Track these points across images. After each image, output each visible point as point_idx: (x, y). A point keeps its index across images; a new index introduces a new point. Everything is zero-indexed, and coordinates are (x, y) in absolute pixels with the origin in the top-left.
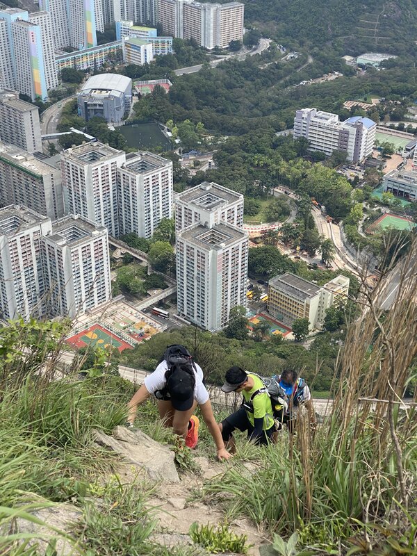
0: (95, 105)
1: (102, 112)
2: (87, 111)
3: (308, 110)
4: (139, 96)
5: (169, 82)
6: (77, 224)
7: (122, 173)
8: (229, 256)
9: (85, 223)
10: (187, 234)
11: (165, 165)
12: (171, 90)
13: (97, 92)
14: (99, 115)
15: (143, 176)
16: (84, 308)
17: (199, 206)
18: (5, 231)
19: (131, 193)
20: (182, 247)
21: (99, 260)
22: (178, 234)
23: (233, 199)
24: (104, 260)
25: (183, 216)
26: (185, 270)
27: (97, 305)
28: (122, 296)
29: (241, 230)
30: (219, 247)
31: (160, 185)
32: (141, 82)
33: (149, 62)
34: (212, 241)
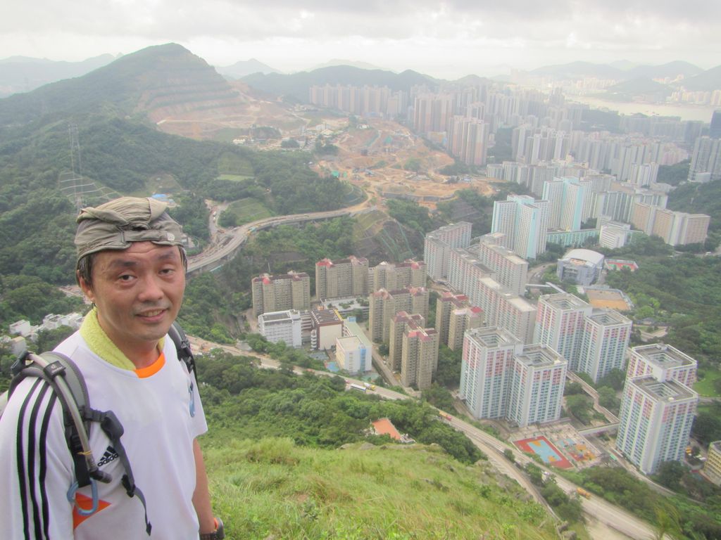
0: (571, 270)
1: (575, 275)
2: (564, 273)
4: (608, 270)
5: (635, 264)
6: (543, 352)
7: (587, 321)
8: (676, 411)
9: (550, 353)
10: (638, 382)
11: (625, 322)
12: (636, 270)
13: (575, 261)
14: (572, 277)
15: (604, 327)
16: (535, 420)
17: (653, 361)
18: (487, 345)
19: (591, 338)
20: (631, 393)
21: (556, 383)
22: (629, 381)
23: (686, 362)
24: (560, 387)
25: (636, 366)
26: (630, 413)
27: (546, 420)
28: (568, 419)
29: (689, 389)
30: (666, 400)
31: (618, 338)
32: (611, 260)
33: (619, 246)
34: (660, 393)
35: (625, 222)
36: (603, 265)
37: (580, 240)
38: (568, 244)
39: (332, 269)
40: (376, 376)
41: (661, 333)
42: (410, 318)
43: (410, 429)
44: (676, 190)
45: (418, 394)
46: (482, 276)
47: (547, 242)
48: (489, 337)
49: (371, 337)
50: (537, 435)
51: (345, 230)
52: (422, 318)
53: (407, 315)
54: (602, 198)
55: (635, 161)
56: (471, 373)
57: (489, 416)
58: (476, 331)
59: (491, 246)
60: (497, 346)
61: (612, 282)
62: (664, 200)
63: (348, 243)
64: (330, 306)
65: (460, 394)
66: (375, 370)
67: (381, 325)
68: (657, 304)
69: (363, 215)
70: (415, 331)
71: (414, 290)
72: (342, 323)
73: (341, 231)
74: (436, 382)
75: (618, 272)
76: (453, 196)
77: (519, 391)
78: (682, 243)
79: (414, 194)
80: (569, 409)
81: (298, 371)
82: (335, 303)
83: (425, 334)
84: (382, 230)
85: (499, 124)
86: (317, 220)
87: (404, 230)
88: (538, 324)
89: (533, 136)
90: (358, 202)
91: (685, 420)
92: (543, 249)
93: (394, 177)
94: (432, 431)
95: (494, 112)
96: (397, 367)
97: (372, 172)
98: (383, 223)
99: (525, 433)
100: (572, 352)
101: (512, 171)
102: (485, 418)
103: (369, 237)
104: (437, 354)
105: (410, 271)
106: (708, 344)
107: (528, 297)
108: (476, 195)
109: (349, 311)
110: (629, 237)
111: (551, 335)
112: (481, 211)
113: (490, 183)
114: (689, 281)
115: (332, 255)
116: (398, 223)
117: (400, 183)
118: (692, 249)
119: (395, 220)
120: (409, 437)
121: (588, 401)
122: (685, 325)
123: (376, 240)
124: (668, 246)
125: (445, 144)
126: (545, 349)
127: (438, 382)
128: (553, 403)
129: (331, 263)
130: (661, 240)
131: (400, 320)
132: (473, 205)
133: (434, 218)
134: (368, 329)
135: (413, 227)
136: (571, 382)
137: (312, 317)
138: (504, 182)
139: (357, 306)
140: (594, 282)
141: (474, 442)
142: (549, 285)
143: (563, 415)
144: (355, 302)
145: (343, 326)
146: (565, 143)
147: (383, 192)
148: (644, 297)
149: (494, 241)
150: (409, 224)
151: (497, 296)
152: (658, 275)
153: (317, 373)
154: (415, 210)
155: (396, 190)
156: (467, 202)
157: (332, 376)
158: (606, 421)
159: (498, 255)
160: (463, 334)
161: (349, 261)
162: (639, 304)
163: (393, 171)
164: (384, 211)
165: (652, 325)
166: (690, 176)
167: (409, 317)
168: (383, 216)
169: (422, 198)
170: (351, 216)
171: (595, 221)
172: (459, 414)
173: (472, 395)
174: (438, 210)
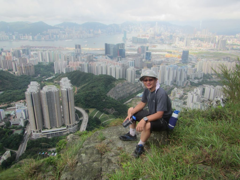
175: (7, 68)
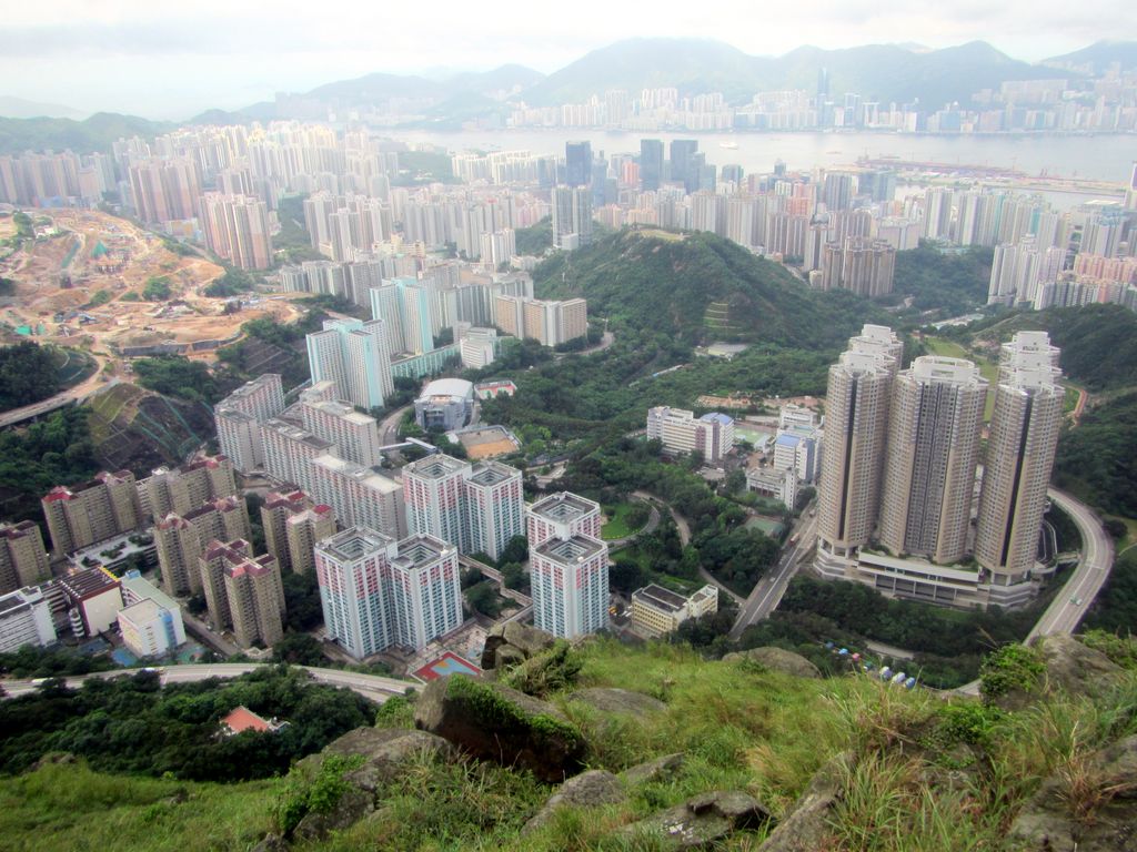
0: (435, 412)
1: (442, 419)
2: (426, 419)
3: (661, 408)
4: (481, 401)
5: (512, 384)
6: (423, 543)
7: (468, 486)
8: (589, 570)
9: (432, 543)
10: (542, 549)
11: (514, 475)
12: (515, 393)
13: (438, 399)
14: (439, 422)
15: (490, 488)
16: (434, 634)
17: (553, 518)
18: (348, 556)
19: (478, 505)
20: (538, 562)
21: (449, 582)
22: (532, 549)
23: (588, 508)
24: (455, 581)
25: (536, 529)
26: (542, 588)
27: (447, 631)
28: (474, 619)
29: (599, 541)
30: (576, 562)
31: (510, 496)
32: (482, 385)
33: (488, 363)
34: (569, 554)
35: (488, 325)
36: (474, 393)
37: (438, 364)
38: (423, 374)
39: (74, 502)
40: (198, 649)
41: (559, 473)
42: (228, 549)
43: (277, 710)
44: (542, 263)
45: (268, 653)
46: (317, 455)
47: (394, 378)
48: (350, 545)
49: (171, 591)
50: (441, 654)
51: (76, 429)
52: (246, 543)
53: (222, 545)
54: (452, 296)
55: (485, 229)
56: (337, 600)
57: (374, 650)
58: (328, 541)
59: (318, 405)
60: (362, 555)
61: (489, 415)
62: (530, 285)
63: (87, 450)
64: (86, 562)
65: (328, 632)
66: (192, 640)
67: (183, 568)
68: (548, 434)
69: (100, 398)
70: (241, 566)
71: (221, 502)
72: (119, 584)
73: (70, 433)
74: (289, 628)
75: (494, 401)
76: (240, 335)
77: (406, 605)
78: (562, 341)
79: (175, 342)
80: (472, 606)
81: (75, 684)
82: (94, 554)
83: (258, 567)
84: (139, 414)
85: (279, 193)
86: (18, 424)
87: (175, 405)
88: (409, 506)
89: (336, 212)
90: (84, 378)
91: (600, 578)
92: (391, 388)
93: (131, 318)
94: (308, 702)
95: (265, 173)
96: (225, 624)
97: (90, 314)
98: (135, 404)
99: (426, 656)
100: (460, 531)
101: (319, 275)
102: (369, 654)
103: (121, 432)
104: (281, 589)
105: (206, 474)
106: (611, 472)
107: (387, 467)
108: (275, 325)
109: (122, 560)
110: (497, 347)
111: (429, 517)
112: (289, 349)
113: (291, 302)
114: (579, 391)
115: (64, 476)
116: (163, 397)
117: (146, 329)
118: (575, 345)
119: (155, 393)
120: (278, 721)
121: (493, 587)
122: (583, 455)
123: (133, 434)
124: (547, 346)
125: (199, 240)
126: (425, 539)
127: (294, 627)
128: (451, 606)
129: (69, 493)
130: (537, 343)
131: (212, 556)
132: (274, 341)
133: (218, 376)
134: (161, 580)
135: (188, 397)
136: (467, 570)
137: (63, 588)
138: (312, 296)
139: (132, 549)
140: (466, 423)
141: (365, 694)
142: (411, 441)
143: (467, 615)
144: (128, 542)
145: (121, 589)
146: (384, 217)
147: (122, 349)
148: (531, 428)
149: (321, 395)
150: (181, 395)
151: (344, 480)
152: (541, 393)
153: (107, 676)
154: (184, 370)
155: (142, 340)
156: (263, 338)
157: (133, 672)
158: (517, 606)
159: (332, 416)
160: (313, 552)
161: (100, 482)
162: (527, 439)
163: (126, 307)
164: (132, 381)
165: (547, 463)
166: (555, 240)
167: (226, 546)
168: (133, 391)
169: (191, 347)
170: (78, 402)
171: (450, 331)
172: (333, 662)
173: (345, 629)
174: (222, 361)
175: (784, 251)
